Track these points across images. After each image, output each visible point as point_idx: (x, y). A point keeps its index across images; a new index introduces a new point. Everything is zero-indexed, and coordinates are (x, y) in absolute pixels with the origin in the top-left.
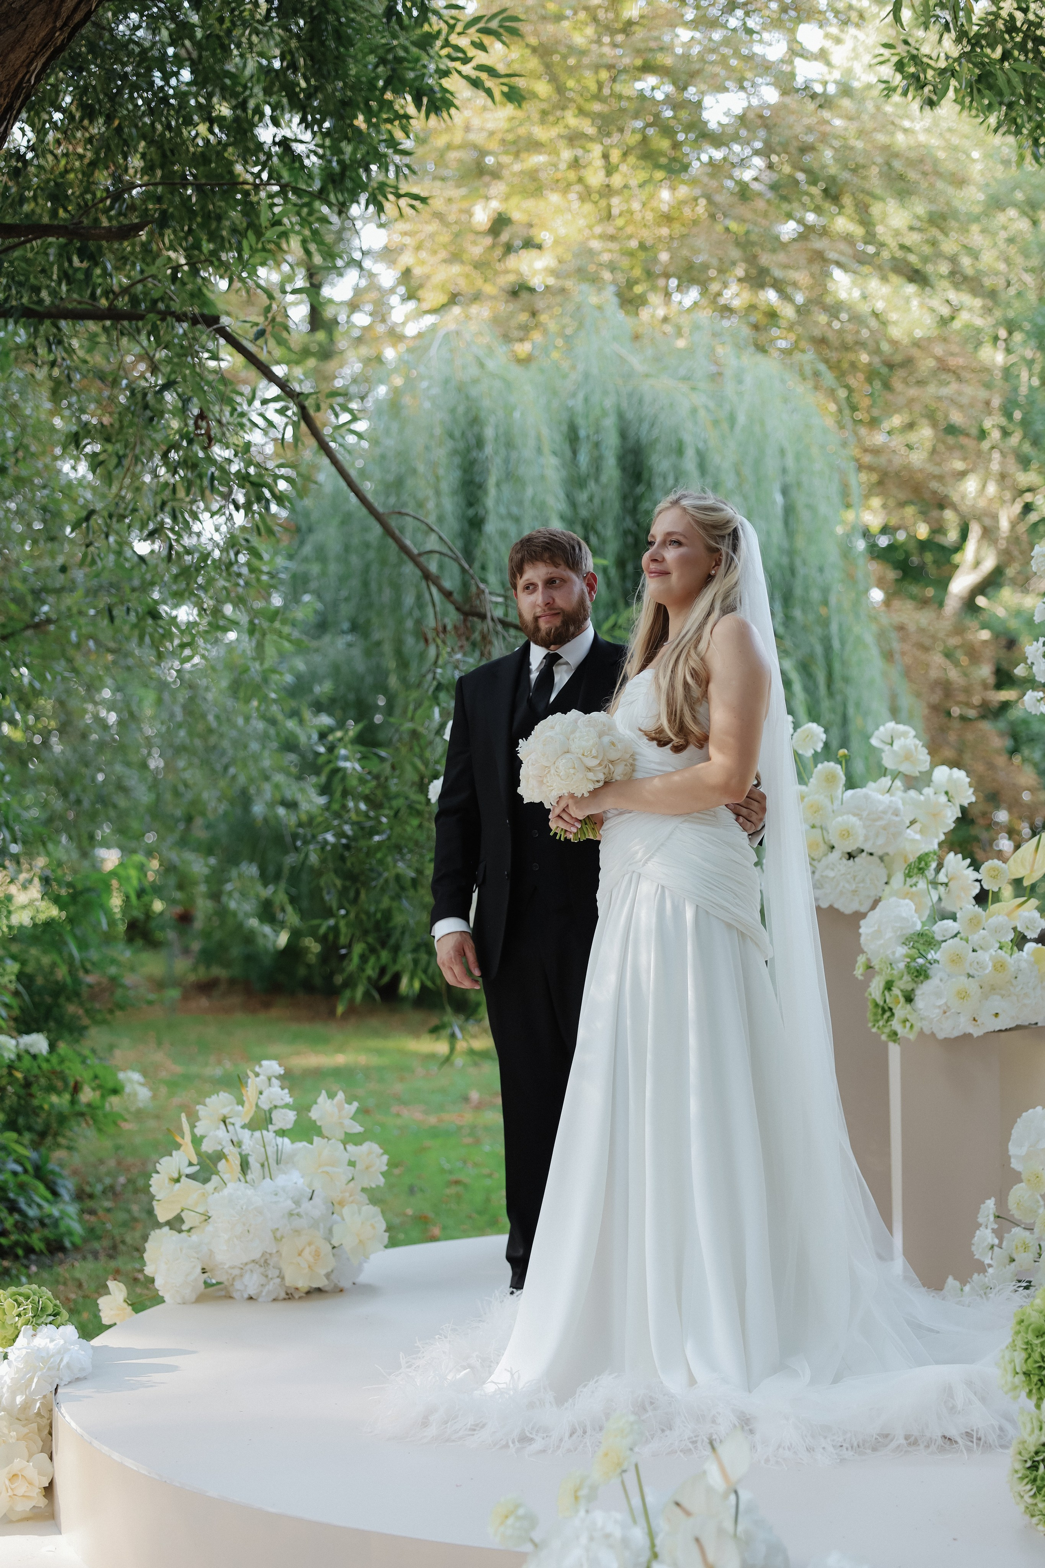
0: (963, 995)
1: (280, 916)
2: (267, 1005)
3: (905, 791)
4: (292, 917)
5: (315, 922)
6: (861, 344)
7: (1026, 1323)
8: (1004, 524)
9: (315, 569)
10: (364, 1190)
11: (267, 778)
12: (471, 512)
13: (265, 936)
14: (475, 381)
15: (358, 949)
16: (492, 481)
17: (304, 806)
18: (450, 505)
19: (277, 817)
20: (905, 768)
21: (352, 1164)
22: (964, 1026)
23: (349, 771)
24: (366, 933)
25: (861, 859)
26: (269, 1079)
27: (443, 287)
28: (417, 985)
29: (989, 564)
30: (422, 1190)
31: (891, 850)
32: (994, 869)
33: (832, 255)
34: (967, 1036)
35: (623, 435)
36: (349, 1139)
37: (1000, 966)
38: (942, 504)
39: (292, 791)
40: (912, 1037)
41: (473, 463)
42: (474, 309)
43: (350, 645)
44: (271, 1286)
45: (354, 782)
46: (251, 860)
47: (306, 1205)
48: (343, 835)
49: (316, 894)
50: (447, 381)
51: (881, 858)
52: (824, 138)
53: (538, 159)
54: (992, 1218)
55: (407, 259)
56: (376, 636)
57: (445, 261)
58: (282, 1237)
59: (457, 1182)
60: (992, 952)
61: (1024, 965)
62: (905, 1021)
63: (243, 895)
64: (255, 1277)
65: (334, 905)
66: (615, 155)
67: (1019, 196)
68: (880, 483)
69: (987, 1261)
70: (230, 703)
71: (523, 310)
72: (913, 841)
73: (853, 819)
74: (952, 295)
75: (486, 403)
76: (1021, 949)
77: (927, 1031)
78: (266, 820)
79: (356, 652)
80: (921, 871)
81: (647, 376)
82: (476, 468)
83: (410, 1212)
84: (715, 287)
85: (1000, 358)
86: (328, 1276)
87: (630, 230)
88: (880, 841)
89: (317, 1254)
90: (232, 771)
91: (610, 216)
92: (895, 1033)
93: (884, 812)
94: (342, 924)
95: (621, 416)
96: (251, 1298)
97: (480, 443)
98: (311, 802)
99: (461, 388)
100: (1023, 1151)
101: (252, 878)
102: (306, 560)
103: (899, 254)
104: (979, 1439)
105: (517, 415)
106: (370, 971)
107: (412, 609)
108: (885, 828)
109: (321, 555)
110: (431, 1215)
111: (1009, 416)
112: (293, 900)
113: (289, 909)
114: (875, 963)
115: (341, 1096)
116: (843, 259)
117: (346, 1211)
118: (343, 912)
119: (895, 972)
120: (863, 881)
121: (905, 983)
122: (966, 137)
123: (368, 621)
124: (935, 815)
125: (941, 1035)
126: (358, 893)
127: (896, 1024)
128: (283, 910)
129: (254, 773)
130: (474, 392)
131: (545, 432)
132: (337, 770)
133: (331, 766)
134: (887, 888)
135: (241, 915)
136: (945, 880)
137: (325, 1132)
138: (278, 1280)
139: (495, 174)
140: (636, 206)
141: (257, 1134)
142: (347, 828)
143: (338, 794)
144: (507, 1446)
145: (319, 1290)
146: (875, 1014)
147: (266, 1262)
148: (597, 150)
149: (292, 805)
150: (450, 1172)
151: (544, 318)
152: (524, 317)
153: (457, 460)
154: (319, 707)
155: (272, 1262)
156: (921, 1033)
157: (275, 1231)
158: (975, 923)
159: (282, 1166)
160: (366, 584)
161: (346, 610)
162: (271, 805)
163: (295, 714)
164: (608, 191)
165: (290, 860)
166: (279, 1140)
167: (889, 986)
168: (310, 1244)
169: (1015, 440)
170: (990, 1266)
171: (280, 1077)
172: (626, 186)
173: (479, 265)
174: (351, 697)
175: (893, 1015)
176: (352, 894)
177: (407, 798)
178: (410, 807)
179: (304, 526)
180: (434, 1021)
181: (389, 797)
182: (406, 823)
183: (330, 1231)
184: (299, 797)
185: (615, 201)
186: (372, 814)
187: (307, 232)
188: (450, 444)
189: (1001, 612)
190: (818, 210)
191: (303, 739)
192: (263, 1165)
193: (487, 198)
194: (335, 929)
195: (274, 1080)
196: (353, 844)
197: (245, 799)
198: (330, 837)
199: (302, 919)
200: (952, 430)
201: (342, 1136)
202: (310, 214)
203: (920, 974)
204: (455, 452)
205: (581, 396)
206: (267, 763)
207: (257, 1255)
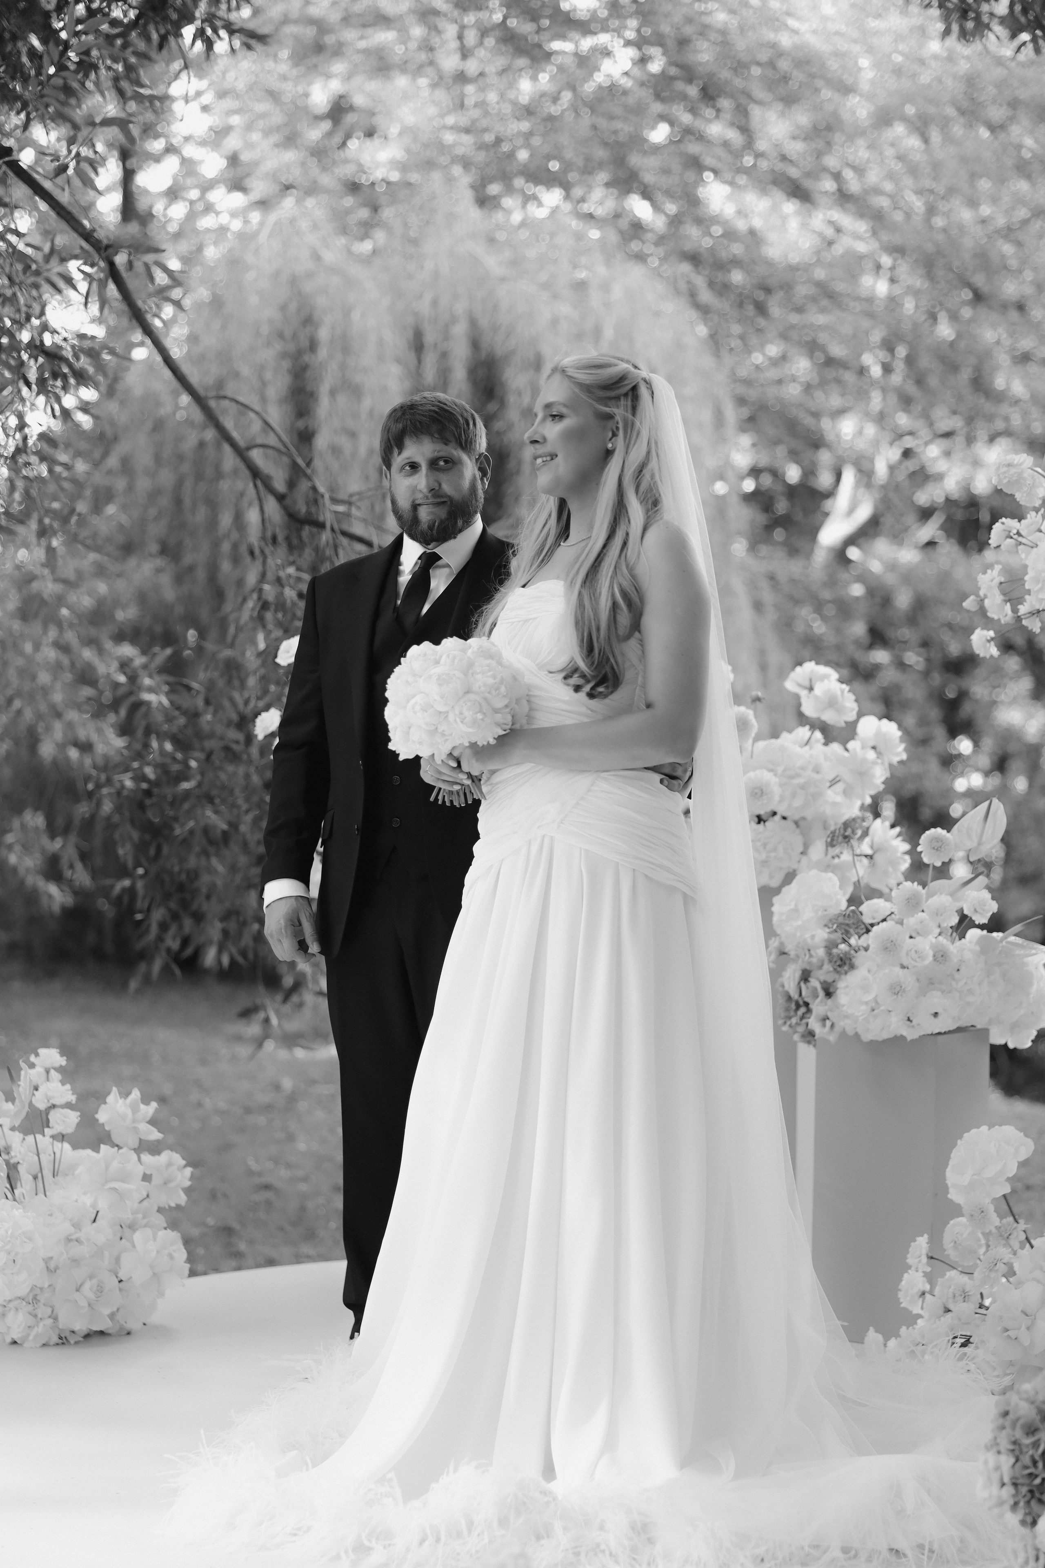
0: (896, 990)
1: (68, 874)
2: (51, 974)
3: (826, 744)
4: (81, 876)
5: (108, 882)
6: (736, 262)
7: (1011, 1416)
8: (881, 469)
9: (120, 484)
10: (160, 1210)
11: (59, 715)
12: (301, 424)
13: (50, 897)
14: (310, 275)
15: (158, 915)
16: (324, 390)
17: (100, 748)
18: (276, 415)
19: (67, 759)
20: (829, 717)
21: (147, 1178)
22: (895, 1026)
23: (155, 705)
24: (167, 896)
25: (773, 824)
26: (48, 1072)
27: (274, 176)
28: (226, 960)
29: (864, 513)
30: (225, 1196)
31: (809, 814)
32: (937, 839)
33: (708, 161)
34: (899, 1039)
35: (475, 344)
36: (146, 1147)
37: (941, 956)
38: (817, 443)
39: (86, 730)
40: (832, 1038)
41: (305, 368)
42: (310, 202)
43: (158, 571)
44: (40, 1329)
45: (159, 718)
46: (36, 809)
47: (88, 1230)
48: (144, 778)
49: (109, 847)
50: (277, 274)
51: (797, 823)
52: (704, 30)
53: (384, 37)
54: (924, 1259)
55: (233, 142)
56: (188, 559)
57: (276, 145)
58: (56, 1268)
59: (267, 1187)
60: (931, 939)
61: (968, 955)
62: (825, 1019)
63: (26, 848)
64: (21, 1316)
65: (130, 863)
66: (471, 37)
67: (910, 110)
68: (752, 419)
69: (916, 1310)
70: (17, 626)
71: (366, 205)
72: (834, 804)
73: (768, 776)
74: (836, 215)
75: (321, 301)
76: (962, 936)
77: (851, 1032)
78: (55, 763)
79: (166, 580)
80: (847, 838)
81: (503, 279)
82: (309, 374)
83: (211, 1221)
84: (577, 192)
85: (882, 288)
86: (112, 1316)
87: (484, 123)
88: (798, 803)
89: (100, 1290)
90: (17, 704)
91: (462, 106)
92: (811, 1034)
93: (803, 768)
94: (140, 885)
95: (473, 323)
96: (15, 1342)
97: (313, 346)
98: (108, 744)
99: (294, 281)
100: (965, 1180)
101: (37, 829)
102: (110, 472)
103: (780, 166)
104: (931, 1551)
105: (356, 315)
106: (173, 943)
107: (230, 530)
108: (802, 787)
109: (127, 467)
110: (236, 1226)
111: (891, 350)
112: (84, 857)
113: (79, 866)
114: (790, 947)
115: (136, 1094)
116: (719, 166)
117: (138, 1236)
118: (141, 871)
119: (814, 960)
120: (775, 849)
121: (825, 973)
122: (855, 41)
123: (180, 544)
124: (862, 774)
125: (867, 1037)
126: (159, 849)
127: (813, 1023)
128: (71, 866)
129: (43, 707)
130: (308, 287)
131: (389, 336)
132: (138, 705)
133: (132, 699)
134: (804, 859)
135: (22, 871)
136: (869, 852)
137: (116, 1139)
138: (50, 1321)
139: (338, 51)
140: (492, 97)
141: (30, 1139)
142: (149, 771)
143: (140, 733)
144: (338, 1557)
145: (102, 1333)
146: (787, 1010)
147: (35, 1298)
148: (451, 31)
149: (86, 747)
150: (260, 1174)
151: (387, 213)
152: (364, 213)
153: (286, 364)
154: (120, 637)
155: (42, 1298)
156: (843, 1033)
157: (47, 1261)
158: (913, 904)
159: (59, 1178)
160: (178, 501)
161: (156, 530)
162: (62, 747)
163: (92, 642)
164: (461, 78)
165: (83, 809)
166: (57, 1145)
167: (805, 976)
168: (91, 1277)
169: (896, 379)
170: (920, 1316)
171: (60, 1070)
172: (482, 74)
173: (318, 153)
174: (158, 629)
175: (809, 1011)
176: (152, 851)
177: (222, 738)
178: (227, 749)
179: (109, 432)
180: (243, 1000)
181: (200, 735)
182: (221, 768)
183: (118, 1260)
184: (94, 737)
185: (470, 89)
186: (179, 756)
187: (120, 67)
188: (278, 346)
189: (876, 567)
190: (693, 111)
191: (101, 669)
192: (35, 1178)
193: (328, 76)
194: (131, 892)
195: (53, 1072)
196: (155, 791)
197: (33, 740)
198: (129, 783)
199: (93, 879)
200: (830, 362)
201: (136, 1145)
202: (125, 46)
203: (844, 963)
204: (284, 355)
205: (428, 298)
206: (58, 697)
207: (23, 1290)
